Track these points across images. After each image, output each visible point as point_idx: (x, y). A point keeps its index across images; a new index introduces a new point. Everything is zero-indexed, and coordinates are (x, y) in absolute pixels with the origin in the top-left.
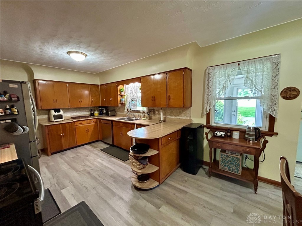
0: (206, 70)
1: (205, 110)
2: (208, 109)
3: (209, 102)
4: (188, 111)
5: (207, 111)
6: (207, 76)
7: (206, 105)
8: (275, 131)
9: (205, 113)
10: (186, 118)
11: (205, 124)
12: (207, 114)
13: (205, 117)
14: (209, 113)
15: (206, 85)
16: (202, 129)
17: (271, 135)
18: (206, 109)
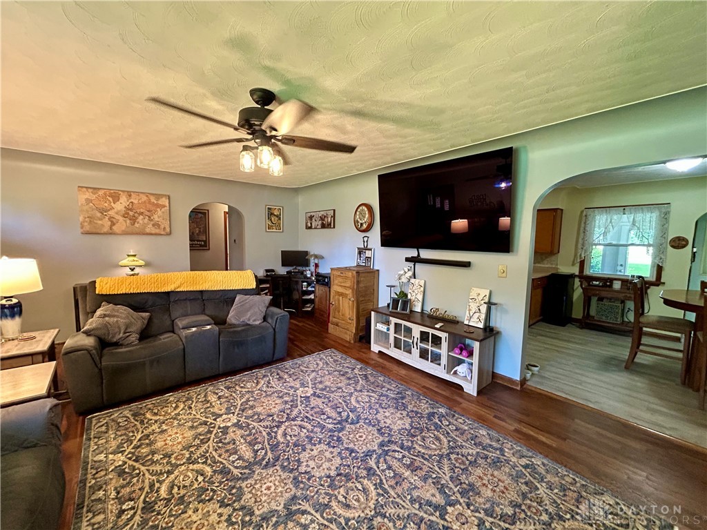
0: (582, 212)
1: (578, 256)
2: (583, 256)
3: (584, 248)
4: (553, 258)
5: (581, 258)
6: (584, 218)
7: (580, 251)
8: (662, 281)
9: (579, 260)
10: (550, 266)
11: (577, 273)
12: (581, 261)
13: (578, 265)
14: (584, 261)
15: (582, 229)
16: (573, 279)
17: (658, 285)
18: (580, 255)
